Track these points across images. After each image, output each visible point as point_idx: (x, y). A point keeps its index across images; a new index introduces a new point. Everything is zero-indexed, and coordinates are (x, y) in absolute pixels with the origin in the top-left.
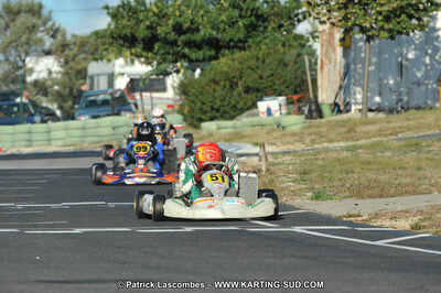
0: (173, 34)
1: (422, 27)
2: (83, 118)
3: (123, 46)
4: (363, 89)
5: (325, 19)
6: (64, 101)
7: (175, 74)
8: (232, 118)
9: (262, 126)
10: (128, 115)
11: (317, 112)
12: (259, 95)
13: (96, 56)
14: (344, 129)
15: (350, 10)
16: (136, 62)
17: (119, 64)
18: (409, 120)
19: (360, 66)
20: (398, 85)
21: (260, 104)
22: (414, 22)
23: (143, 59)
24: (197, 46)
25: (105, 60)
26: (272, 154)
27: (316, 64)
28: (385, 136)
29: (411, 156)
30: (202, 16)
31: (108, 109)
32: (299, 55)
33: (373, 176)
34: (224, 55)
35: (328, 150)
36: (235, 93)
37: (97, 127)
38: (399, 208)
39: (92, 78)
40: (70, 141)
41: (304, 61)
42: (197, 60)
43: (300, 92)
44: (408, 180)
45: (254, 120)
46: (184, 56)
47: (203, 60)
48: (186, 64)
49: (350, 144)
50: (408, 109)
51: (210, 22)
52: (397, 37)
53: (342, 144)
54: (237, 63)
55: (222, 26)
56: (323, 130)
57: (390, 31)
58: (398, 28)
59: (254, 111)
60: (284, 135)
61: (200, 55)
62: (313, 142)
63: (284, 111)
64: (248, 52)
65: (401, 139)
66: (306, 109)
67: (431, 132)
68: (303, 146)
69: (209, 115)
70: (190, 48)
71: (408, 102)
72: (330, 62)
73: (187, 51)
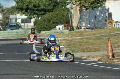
0: (33, 7)
1: (101, 6)
2: (8, 30)
3: (19, 11)
4: (85, 23)
5: (74, 4)
6: (3, 26)
7: (34, 18)
8: (49, 30)
9: (57, 32)
10: (21, 29)
11: (72, 29)
12: (57, 24)
13: (12, 13)
14: (80, 34)
15: (81, 1)
16: (23, 15)
17: (18, 15)
18: (97, 31)
19: (84, 17)
20: (94, 22)
21: (57, 27)
22: (99, 5)
23: (25, 14)
24: (40, 11)
25: (14, 15)
26: (60, 40)
27: (72, 16)
28: (91, 35)
29: (98, 41)
30: (41, 3)
31: (15, 28)
32: (67, 14)
33: (88, 46)
34: (47, 13)
35: (75, 39)
36: (50, 24)
37: (12, 32)
38: (95, 55)
39: (11, 19)
40: (5, 36)
41: (69, 15)
42: (40, 15)
43: (68, 23)
44: (97, 47)
45: (55, 31)
46: (36, 14)
47: (41, 15)
48: (37, 16)
49: (81, 37)
50: (97, 28)
51: (43, 4)
52: (94, 9)
53: (79, 38)
54: (50, 15)
55: (46, 5)
56: (74, 34)
57: (92, 7)
58: (95, 6)
59: (55, 28)
60: (63, 35)
61: (41, 13)
62: (71, 37)
63: (63, 29)
64: (53, 13)
65: (95, 36)
66: (69, 28)
67: (103, 34)
68: (69, 38)
69: (43, 29)
70: (38, 11)
71: (97, 26)
72: (76, 15)
73: (37, 12)
